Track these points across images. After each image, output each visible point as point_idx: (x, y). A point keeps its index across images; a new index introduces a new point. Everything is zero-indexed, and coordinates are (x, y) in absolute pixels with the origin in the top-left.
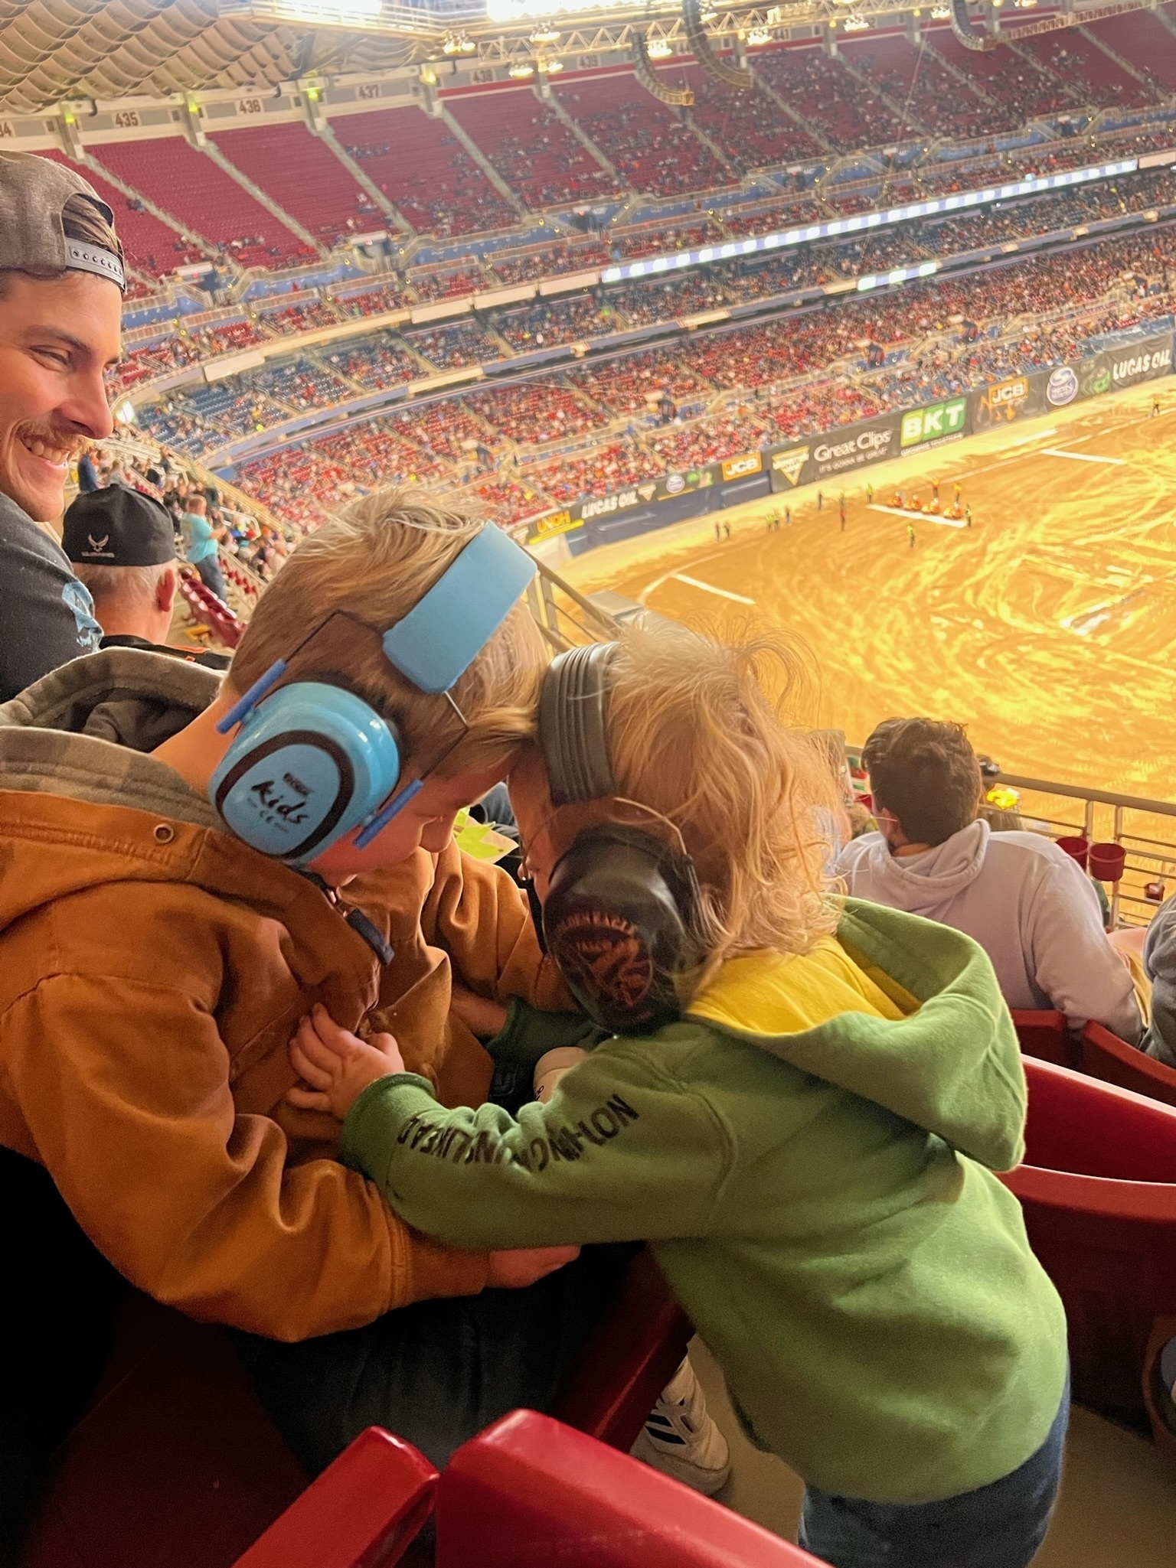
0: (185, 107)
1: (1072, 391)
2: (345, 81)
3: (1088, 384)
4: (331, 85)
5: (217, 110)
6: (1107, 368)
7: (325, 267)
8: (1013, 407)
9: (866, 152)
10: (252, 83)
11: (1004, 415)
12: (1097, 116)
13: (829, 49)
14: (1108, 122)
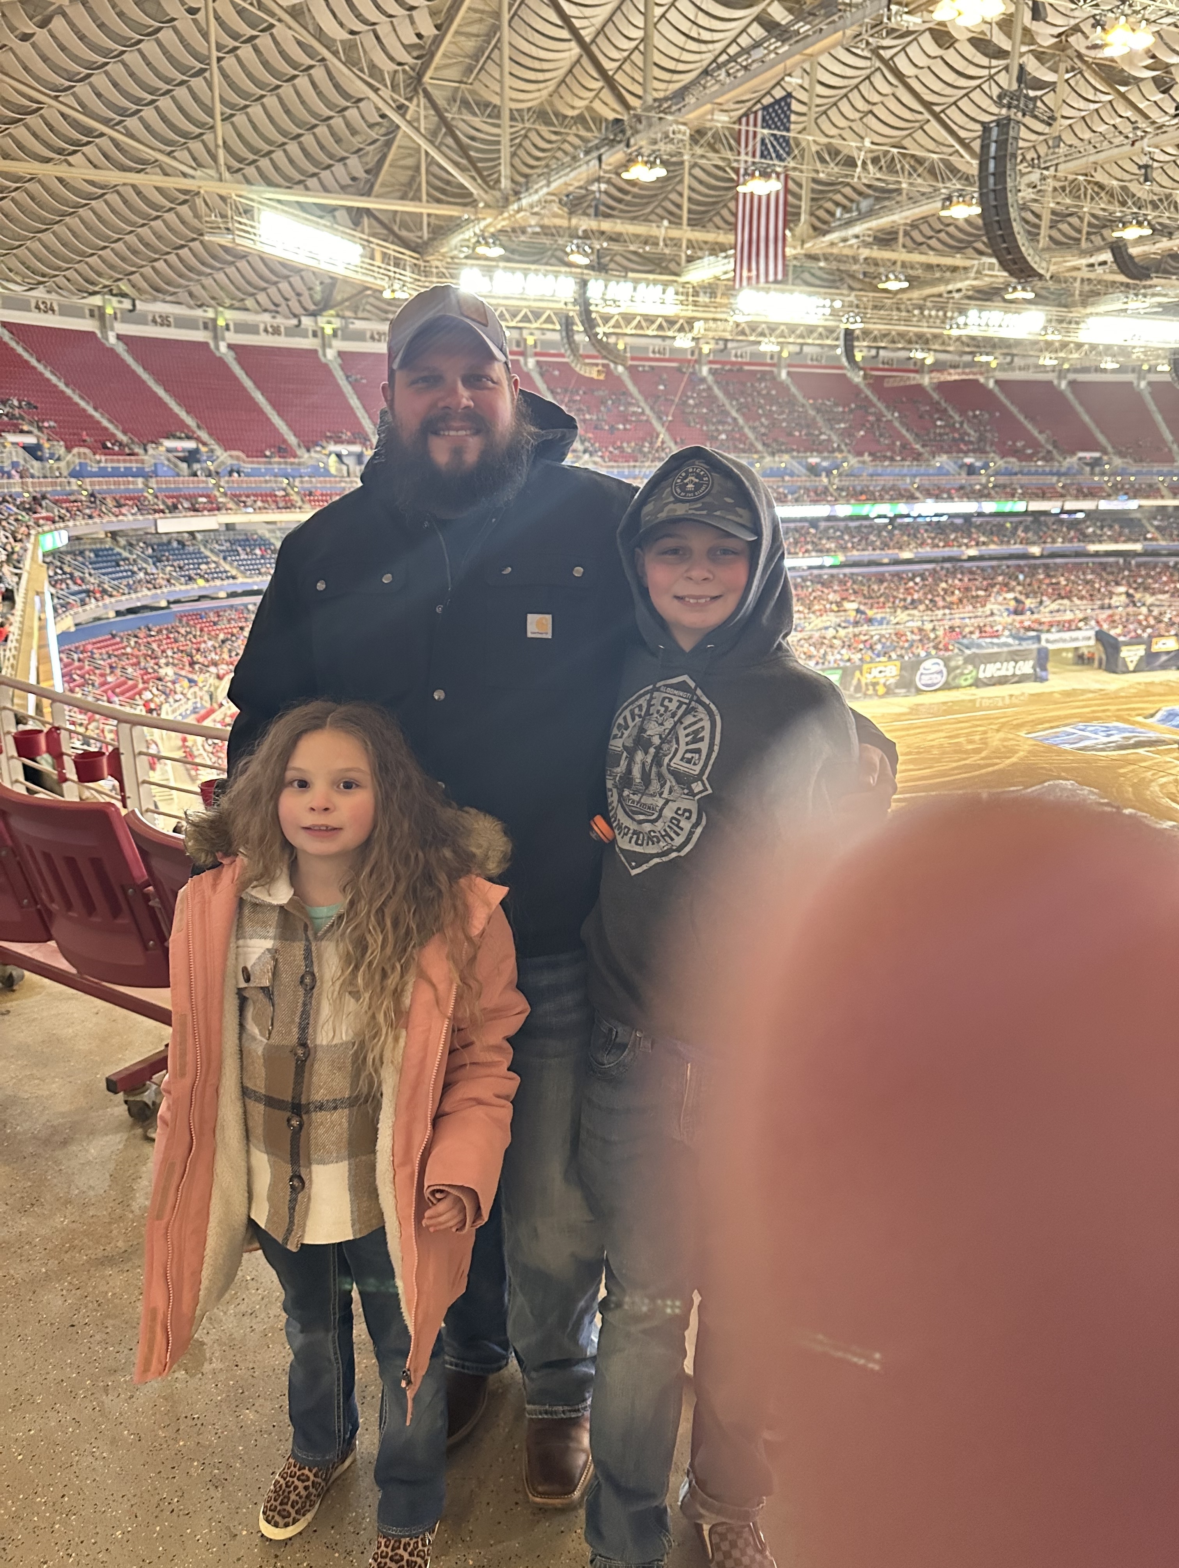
0: (214, 320)
1: (941, 680)
2: (359, 325)
3: (954, 678)
4: (346, 326)
5: (242, 328)
6: (975, 667)
7: (299, 464)
8: (885, 685)
9: (793, 457)
10: (277, 312)
11: (875, 690)
12: (997, 463)
13: (779, 373)
14: (1006, 468)
